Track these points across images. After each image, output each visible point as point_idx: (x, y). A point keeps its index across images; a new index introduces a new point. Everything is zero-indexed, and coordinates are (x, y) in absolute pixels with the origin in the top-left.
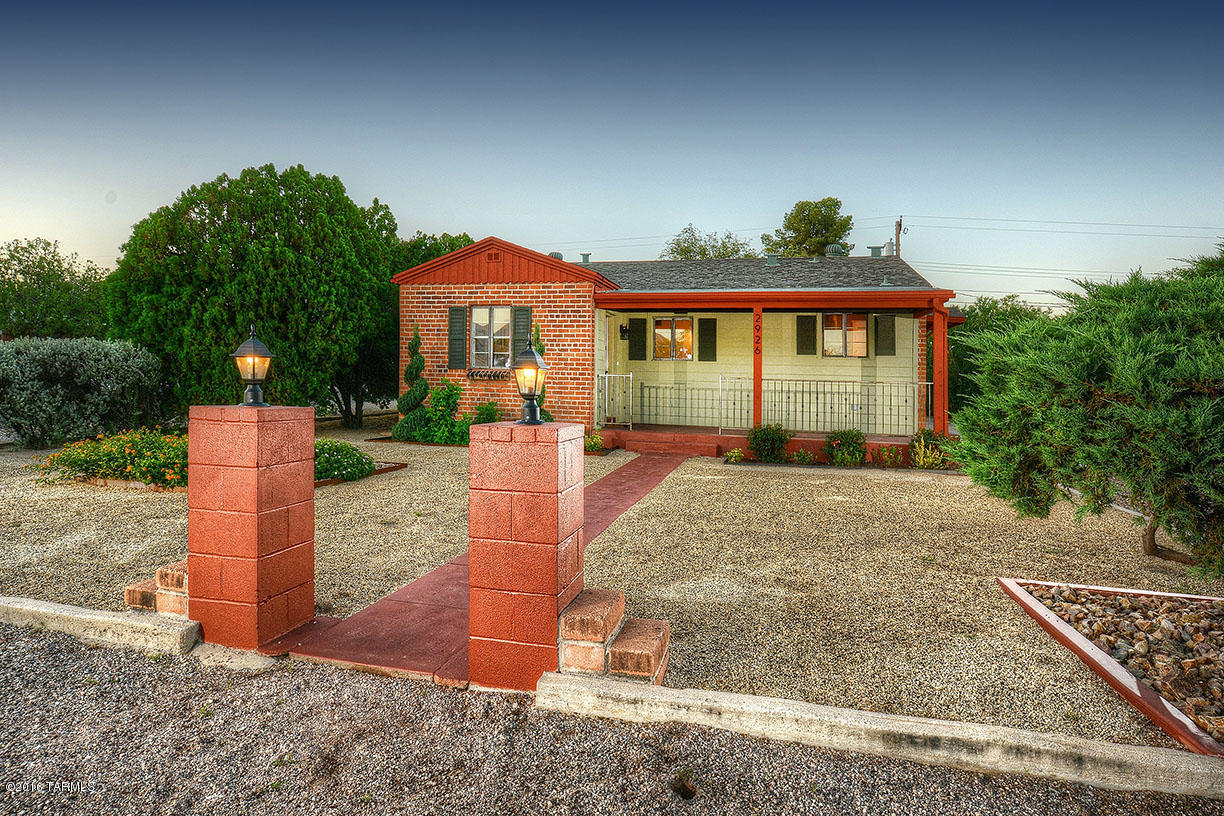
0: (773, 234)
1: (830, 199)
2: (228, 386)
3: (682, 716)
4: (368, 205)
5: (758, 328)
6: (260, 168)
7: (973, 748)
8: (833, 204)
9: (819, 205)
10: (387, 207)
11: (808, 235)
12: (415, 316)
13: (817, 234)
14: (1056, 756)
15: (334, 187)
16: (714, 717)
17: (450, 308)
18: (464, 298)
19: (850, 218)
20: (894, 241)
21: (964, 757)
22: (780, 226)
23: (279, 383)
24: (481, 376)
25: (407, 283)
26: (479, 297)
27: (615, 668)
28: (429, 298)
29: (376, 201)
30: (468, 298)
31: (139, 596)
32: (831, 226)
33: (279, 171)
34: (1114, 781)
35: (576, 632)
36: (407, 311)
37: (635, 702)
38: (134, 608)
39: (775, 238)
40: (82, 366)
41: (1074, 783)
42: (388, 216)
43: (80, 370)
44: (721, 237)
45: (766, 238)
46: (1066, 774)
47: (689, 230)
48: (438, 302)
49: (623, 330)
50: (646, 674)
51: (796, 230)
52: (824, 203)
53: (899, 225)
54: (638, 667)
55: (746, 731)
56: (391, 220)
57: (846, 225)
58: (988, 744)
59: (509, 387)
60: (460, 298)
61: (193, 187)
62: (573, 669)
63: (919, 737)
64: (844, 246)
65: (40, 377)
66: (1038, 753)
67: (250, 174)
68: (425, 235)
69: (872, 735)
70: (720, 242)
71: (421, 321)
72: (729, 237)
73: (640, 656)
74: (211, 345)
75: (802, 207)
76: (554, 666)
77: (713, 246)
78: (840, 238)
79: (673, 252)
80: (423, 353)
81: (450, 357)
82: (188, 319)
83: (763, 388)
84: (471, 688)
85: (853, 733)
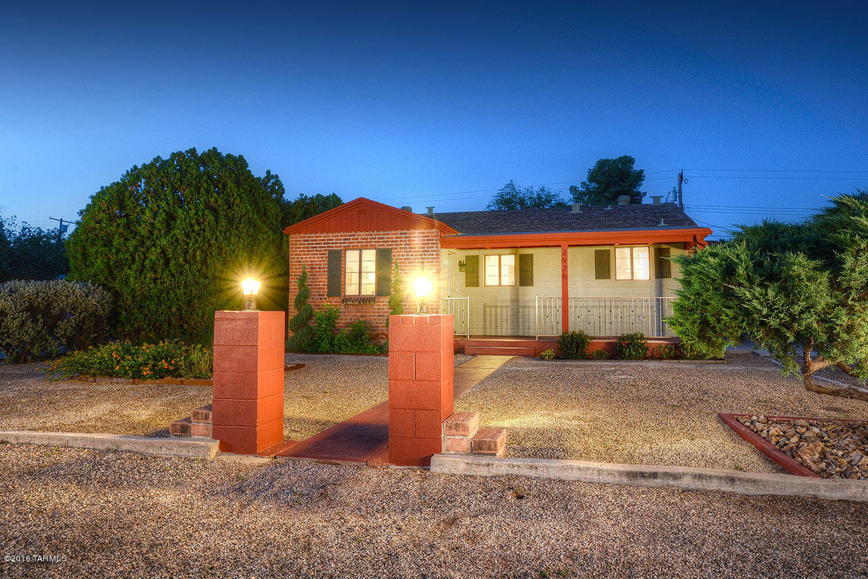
0: (579, 185)
1: (625, 157)
2: (162, 313)
3: (515, 471)
4: (263, 175)
5: (564, 260)
6: (186, 151)
7: (676, 477)
8: (628, 161)
9: (616, 162)
10: (277, 176)
11: (608, 186)
12: (302, 258)
13: (615, 185)
14: (720, 478)
15: (240, 162)
16: (534, 470)
17: (329, 251)
18: (340, 243)
19: (642, 171)
20: (677, 189)
21: (671, 482)
22: (585, 179)
23: (201, 311)
24: (353, 301)
25: (295, 234)
26: (351, 243)
27: (476, 450)
28: (313, 244)
29: (268, 172)
30: (343, 243)
31: (179, 427)
32: (627, 178)
33: (199, 153)
34: (752, 490)
35: (453, 430)
36: (295, 255)
37: (488, 465)
38: (175, 435)
39: (581, 189)
40: (56, 301)
41: (730, 492)
42: (278, 183)
43: (55, 304)
44: (536, 190)
45: (573, 189)
46: (726, 488)
47: (511, 185)
48: (320, 247)
49: (461, 264)
50: (494, 452)
51: (597, 182)
52: (620, 159)
53: (681, 176)
54: (489, 448)
55: (552, 477)
56: (280, 185)
57: (639, 176)
58: (684, 474)
59: (375, 309)
60: (337, 243)
61: (135, 167)
62: (451, 452)
63: (647, 473)
64: (639, 194)
65: (27, 309)
66: (711, 477)
67: (177, 156)
68: (306, 197)
69: (621, 473)
70: (536, 194)
71: (306, 261)
72: (542, 190)
73: (490, 442)
74: (150, 283)
75: (603, 164)
76: (439, 451)
77: (530, 198)
78: (635, 188)
79: (498, 203)
80: (308, 285)
81: (329, 288)
82: (133, 264)
83: (569, 305)
84: (390, 467)
85: (610, 473)
